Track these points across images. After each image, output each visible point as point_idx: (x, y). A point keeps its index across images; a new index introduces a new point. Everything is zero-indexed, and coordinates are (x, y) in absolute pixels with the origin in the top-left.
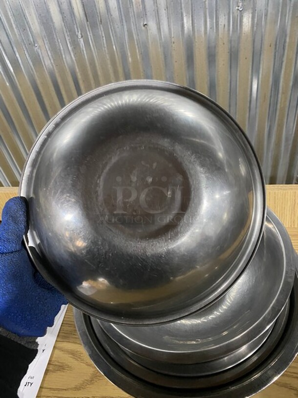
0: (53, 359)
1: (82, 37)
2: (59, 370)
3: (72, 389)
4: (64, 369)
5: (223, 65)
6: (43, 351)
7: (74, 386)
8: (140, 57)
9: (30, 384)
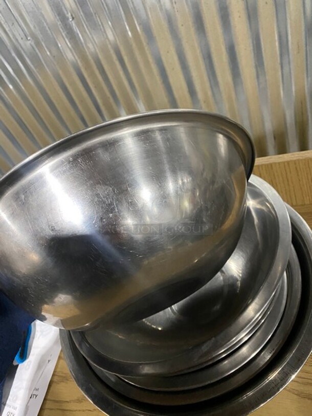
0: (58, 370)
1: (73, 18)
2: (63, 382)
3: (74, 401)
4: (67, 380)
5: (240, 17)
6: (49, 361)
7: (76, 398)
8: (140, 29)
9: (35, 396)
